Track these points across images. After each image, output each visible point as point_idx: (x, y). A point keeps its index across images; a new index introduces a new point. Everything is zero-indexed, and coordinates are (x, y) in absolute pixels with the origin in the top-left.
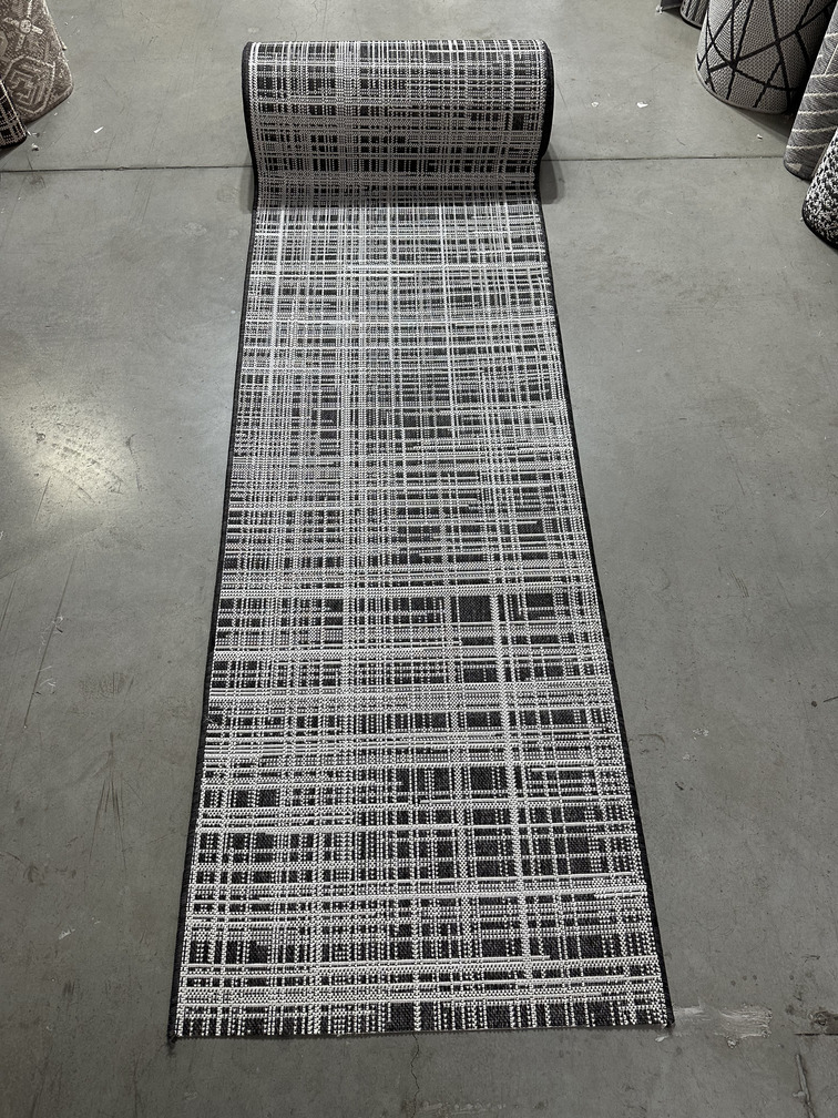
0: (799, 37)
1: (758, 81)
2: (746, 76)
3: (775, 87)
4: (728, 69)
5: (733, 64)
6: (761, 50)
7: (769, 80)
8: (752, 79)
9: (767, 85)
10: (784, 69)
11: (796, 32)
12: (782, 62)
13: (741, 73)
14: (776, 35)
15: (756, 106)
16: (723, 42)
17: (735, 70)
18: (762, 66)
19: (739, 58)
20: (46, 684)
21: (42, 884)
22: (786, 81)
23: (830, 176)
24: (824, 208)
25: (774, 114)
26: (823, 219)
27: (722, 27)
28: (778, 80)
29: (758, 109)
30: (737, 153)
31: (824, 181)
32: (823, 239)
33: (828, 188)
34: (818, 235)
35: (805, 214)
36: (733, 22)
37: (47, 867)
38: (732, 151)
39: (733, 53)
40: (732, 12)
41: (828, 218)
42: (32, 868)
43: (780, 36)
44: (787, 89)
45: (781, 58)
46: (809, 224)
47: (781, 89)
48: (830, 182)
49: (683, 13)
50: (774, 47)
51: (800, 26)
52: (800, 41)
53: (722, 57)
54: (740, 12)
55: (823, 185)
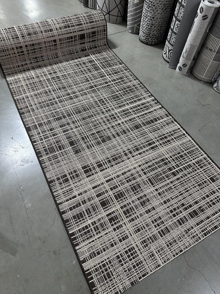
0: (121, 4)
1: (115, 16)
2: (112, 15)
3: (119, 16)
4: (108, 15)
5: (109, 13)
6: (114, 9)
7: (118, 15)
8: (114, 16)
9: (117, 16)
10: (120, 12)
11: (120, 3)
12: (119, 10)
13: (111, 15)
14: (116, 5)
15: (116, 22)
16: (105, 9)
17: (109, 15)
18: (115, 12)
19: (110, 12)
20: (28, 206)
21: (60, 254)
22: (121, 14)
23: (143, 29)
24: (143, 37)
25: (121, 23)
26: (144, 39)
27: (103, 6)
28: (119, 15)
29: (117, 22)
30: (118, 32)
31: (142, 31)
32: (145, 43)
33: (143, 32)
34: (143, 43)
35: (140, 39)
36: (106, 4)
37: (58, 249)
38: (117, 32)
39: (108, 11)
40: (105, 2)
41: (145, 38)
42: (54, 252)
43: (117, 5)
44: (122, 16)
45: (119, 9)
46: (141, 41)
47: (120, 16)
48: (143, 30)
49: (89, 7)
50: (117, 8)
51: (121, 2)
52: (122, 5)
53: (106, 12)
54: (107, 2)
55: (142, 32)
